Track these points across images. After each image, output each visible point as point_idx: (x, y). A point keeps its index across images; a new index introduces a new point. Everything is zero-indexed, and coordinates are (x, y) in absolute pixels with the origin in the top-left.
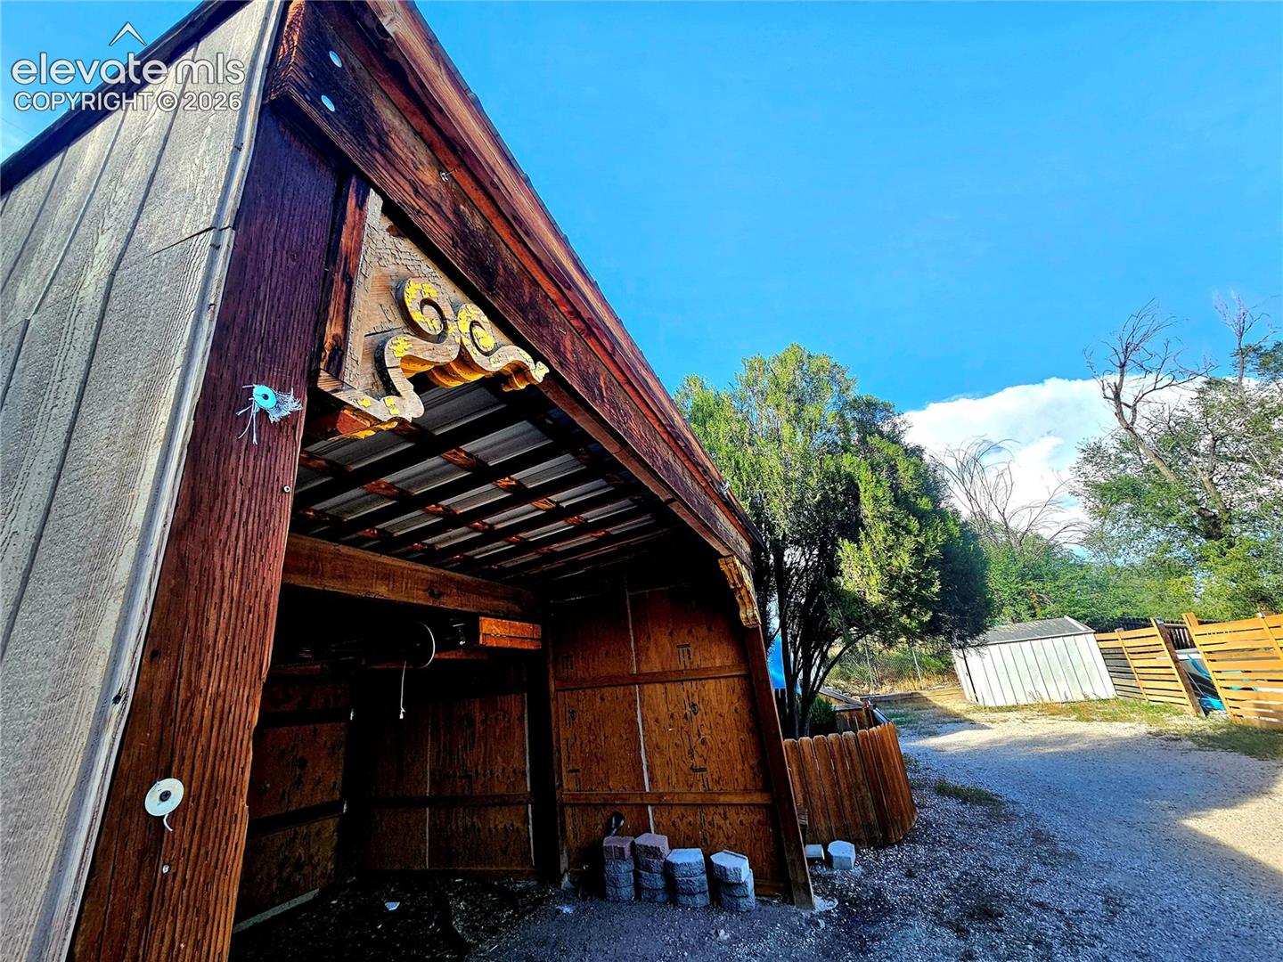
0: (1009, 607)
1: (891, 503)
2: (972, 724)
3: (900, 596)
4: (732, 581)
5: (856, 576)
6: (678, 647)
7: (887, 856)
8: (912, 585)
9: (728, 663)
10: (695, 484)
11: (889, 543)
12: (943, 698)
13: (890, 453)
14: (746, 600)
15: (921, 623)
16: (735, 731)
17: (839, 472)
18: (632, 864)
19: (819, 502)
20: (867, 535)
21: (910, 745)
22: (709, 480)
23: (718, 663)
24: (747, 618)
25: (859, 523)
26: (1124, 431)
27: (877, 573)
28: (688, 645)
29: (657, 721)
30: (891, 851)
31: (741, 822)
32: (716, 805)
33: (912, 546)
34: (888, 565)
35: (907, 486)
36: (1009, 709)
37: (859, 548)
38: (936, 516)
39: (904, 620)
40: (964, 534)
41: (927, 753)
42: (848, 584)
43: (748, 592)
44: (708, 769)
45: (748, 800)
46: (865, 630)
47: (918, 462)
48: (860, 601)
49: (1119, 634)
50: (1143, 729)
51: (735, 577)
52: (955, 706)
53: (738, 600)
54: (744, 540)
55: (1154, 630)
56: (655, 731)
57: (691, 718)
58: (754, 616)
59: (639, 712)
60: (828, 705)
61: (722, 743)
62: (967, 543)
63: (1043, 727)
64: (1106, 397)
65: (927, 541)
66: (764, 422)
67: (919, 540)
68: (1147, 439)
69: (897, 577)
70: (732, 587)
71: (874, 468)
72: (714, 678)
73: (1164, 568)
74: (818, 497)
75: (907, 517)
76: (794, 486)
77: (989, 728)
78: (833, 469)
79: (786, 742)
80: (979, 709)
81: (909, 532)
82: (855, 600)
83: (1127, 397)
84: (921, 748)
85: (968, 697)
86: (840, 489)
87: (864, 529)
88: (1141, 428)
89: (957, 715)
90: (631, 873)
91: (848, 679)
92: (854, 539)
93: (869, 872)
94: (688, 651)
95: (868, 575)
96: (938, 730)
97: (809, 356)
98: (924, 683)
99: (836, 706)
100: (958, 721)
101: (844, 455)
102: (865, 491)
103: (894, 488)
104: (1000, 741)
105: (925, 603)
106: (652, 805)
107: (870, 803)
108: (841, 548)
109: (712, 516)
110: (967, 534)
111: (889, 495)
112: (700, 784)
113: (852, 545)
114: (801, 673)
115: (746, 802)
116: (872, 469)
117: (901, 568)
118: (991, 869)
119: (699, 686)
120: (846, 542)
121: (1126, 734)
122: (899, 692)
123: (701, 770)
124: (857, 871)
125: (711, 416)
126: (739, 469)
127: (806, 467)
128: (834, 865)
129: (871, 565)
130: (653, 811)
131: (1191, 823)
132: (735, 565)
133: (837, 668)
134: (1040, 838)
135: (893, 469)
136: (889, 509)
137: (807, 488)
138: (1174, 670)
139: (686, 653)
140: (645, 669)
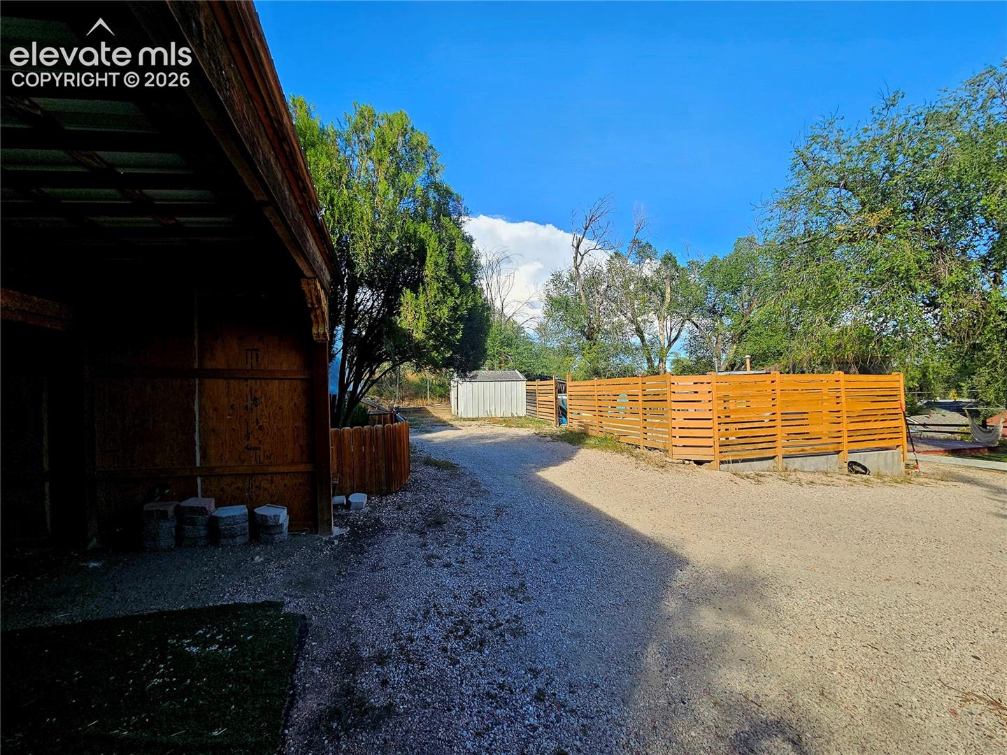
0: (490, 361)
1: (446, 270)
2: (452, 427)
3: (435, 338)
4: (310, 301)
5: (410, 318)
6: (247, 350)
7: (387, 500)
8: (445, 331)
9: (295, 368)
10: (292, 198)
11: (438, 299)
12: (438, 411)
13: (453, 234)
14: (320, 319)
15: (444, 358)
16: (291, 421)
17: (415, 236)
18: (175, 521)
19: (396, 255)
20: (424, 289)
21: (415, 438)
22: (307, 199)
23: (285, 367)
24: (318, 334)
25: (421, 280)
26: (574, 269)
27: (425, 318)
28: (257, 350)
29: (215, 409)
30: (391, 497)
31: (285, 485)
32: (265, 474)
33: (452, 304)
34: (433, 314)
35: (459, 262)
36: (473, 420)
37: (417, 298)
38: (470, 288)
39: (434, 354)
40: (483, 305)
41: (422, 442)
42: (403, 323)
43: (323, 313)
44: (262, 448)
45: (293, 469)
46: (405, 358)
47: (469, 247)
48: (407, 336)
49: (538, 382)
50: (533, 431)
51: (314, 299)
52: (445, 416)
53: (313, 318)
54: (326, 269)
55: (553, 382)
56: (213, 418)
57: (252, 409)
58: (325, 334)
59: (196, 401)
60: (365, 410)
61: (278, 429)
62: (483, 311)
63: (487, 430)
64: (573, 245)
65: (462, 303)
66: (363, 173)
67: (457, 301)
68: (582, 277)
69: (437, 324)
70: (309, 306)
71: (441, 241)
72: (279, 379)
73: (566, 352)
74: (395, 251)
75: (453, 283)
76: (379, 235)
77: (460, 429)
78: (411, 231)
79: (331, 430)
80: (457, 419)
81: (452, 295)
82: (405, 335)
83: (582, 250)
84: (419, 439)
85: (453, 412)
86: (413, 249)
87: (423, 284)
88: (582, 270)
89: (445, 422)
90: (173, 529)
91: (381, 395)
92: (415, 290)
93: (374, 508)
94: (257, 355)
95: (418, 319)
96: (432, 430)
97: (413, 129)
98: (429, 401)
99: (370, 410)
100: (444, 425)
101: (422, 223)
102: (431, 257)
103: (451, 260)
104: (465, 436)
105: (449, 345)
106: (201, 476)
107: (383, 470)
108: (404, 295)
109: (303, 235)
110: (486, 307)
111: (446, 264)
112: (253, 459)
113: (412, 294)
114: (352, 384)
115: (292, 471)
116: (439, 241)
117: (440, 318)
118: (445, 501)
119: (263, 384)
120: (408, 291)
121: (525, 434)
122: (413, 406)
123: (255, 449)
124: (366, 510)
125: (313, 145)
126: (333, 206)
127: (391, 223)
128: (351, 508)
129: (422, 312)
130: (203, 481)
131: (540, 474)
132: (316, 287)
133: (375, 387)
134: (473, 484)
135: (452, 247)
136: (444, 274)
137: (388, 241)
138: (554, 403)
139: (254, 355)
140: (209, 365)
